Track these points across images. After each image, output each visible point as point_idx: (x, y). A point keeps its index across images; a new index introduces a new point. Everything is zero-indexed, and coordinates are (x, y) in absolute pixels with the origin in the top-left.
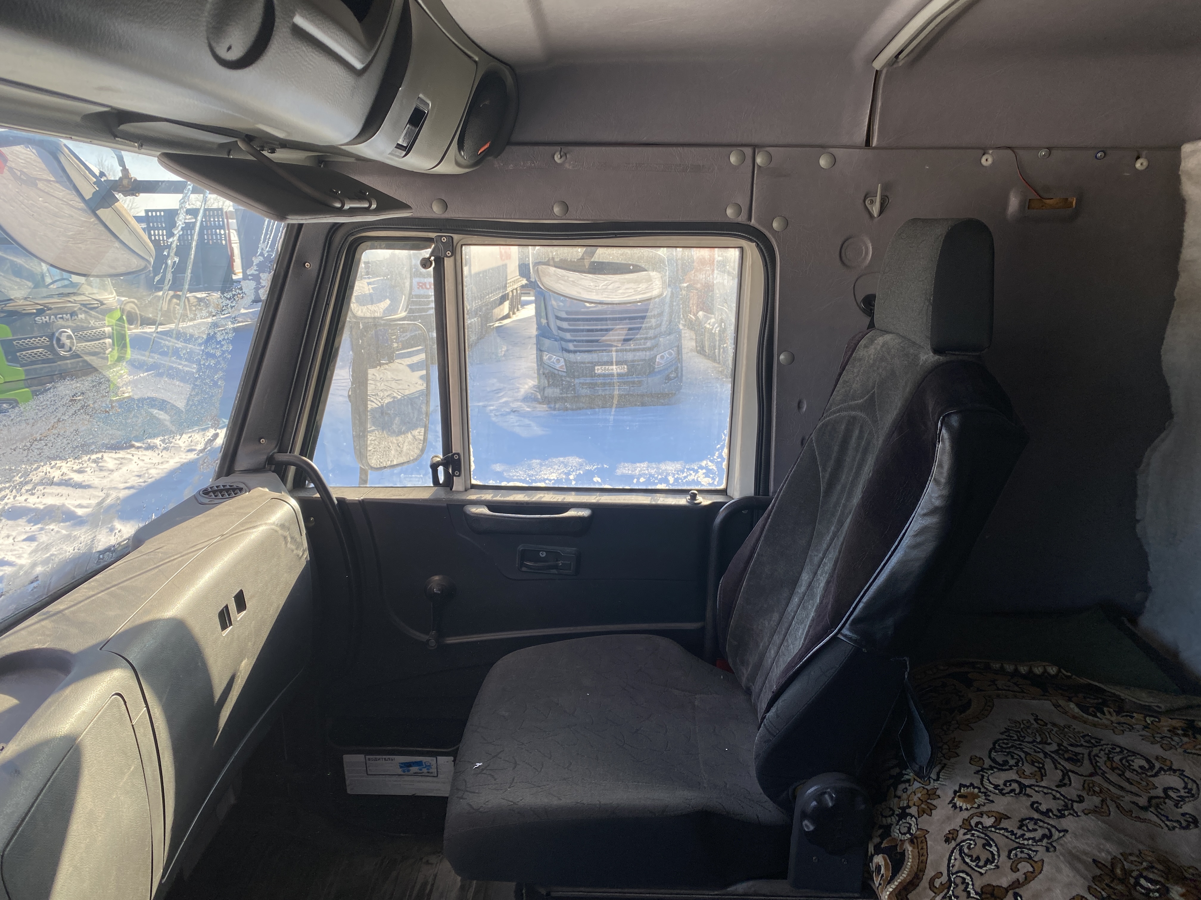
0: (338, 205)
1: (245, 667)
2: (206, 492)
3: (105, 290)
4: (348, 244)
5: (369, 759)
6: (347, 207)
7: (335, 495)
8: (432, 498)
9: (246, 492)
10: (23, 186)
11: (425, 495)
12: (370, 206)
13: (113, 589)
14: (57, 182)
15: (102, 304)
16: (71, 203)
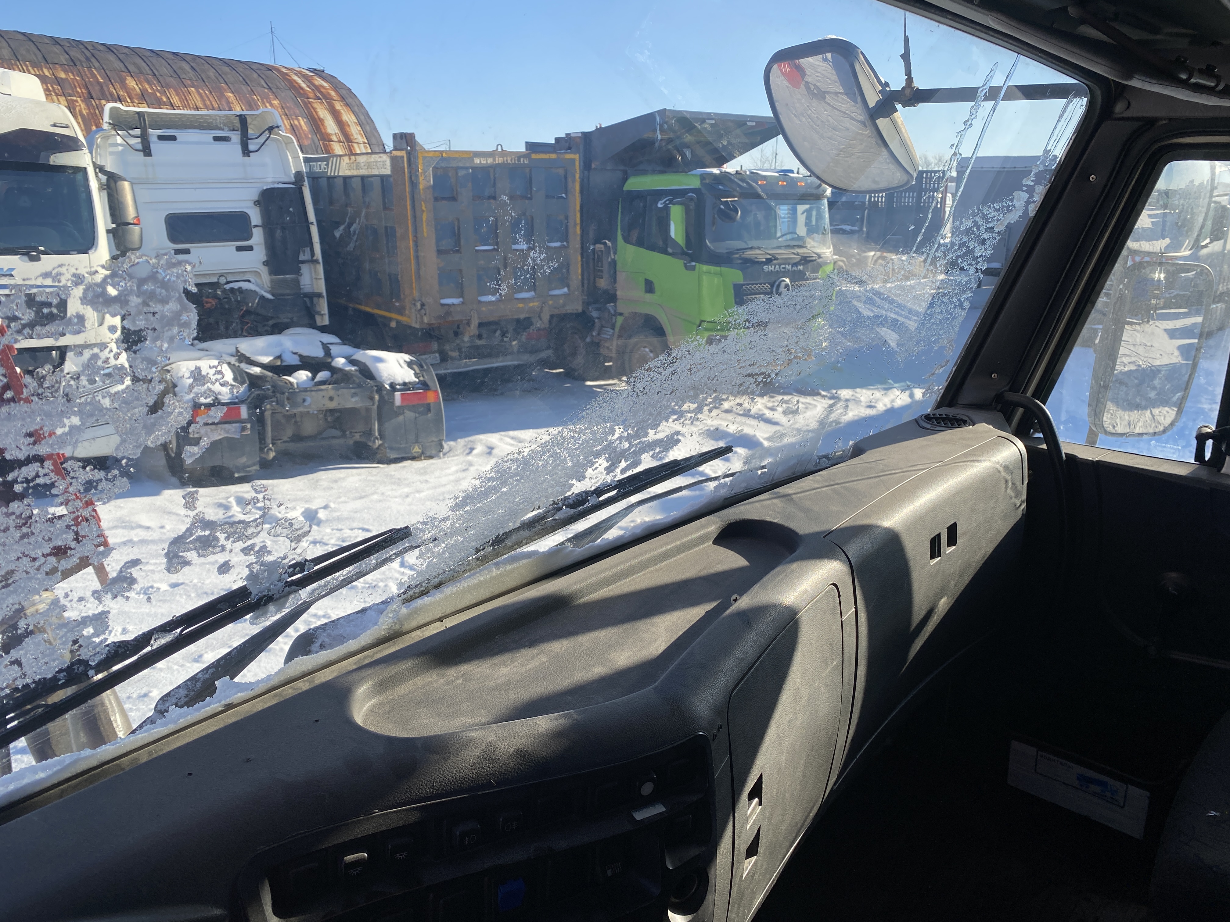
0: (1184, 76)
1: (944, 604)
2: (928, 418)
3: (824, 244)
4: (1150, 153)
5: (1041, 756)
6: (1193, 80)
7: (1066, 448)
8: (1190, 475)
9: (970, 425)
10: (814, 100)
11: (1182, 471)
12: (1217, 85)
13: (836, 486)
14: (846, 94)
15: (820, 257)
16: (852, 115)
